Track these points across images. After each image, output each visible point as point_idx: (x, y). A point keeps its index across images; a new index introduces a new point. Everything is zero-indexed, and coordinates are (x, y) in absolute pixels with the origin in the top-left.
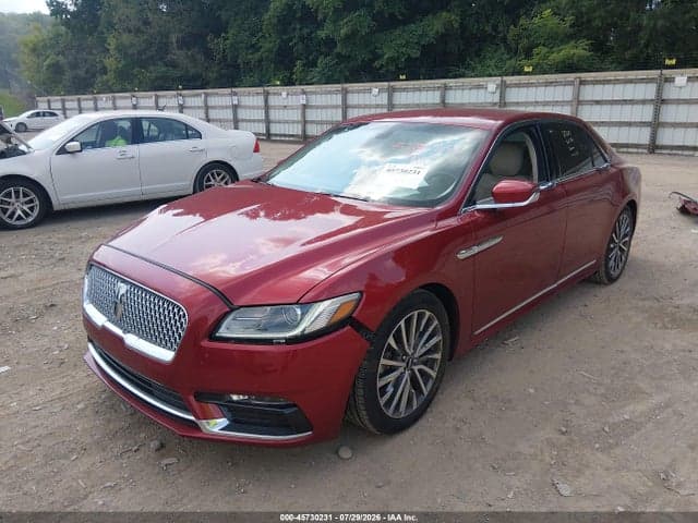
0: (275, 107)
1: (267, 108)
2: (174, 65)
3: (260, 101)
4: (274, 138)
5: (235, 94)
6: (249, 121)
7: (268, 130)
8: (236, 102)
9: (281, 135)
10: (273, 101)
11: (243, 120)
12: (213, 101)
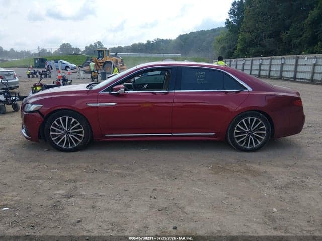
0: (301, 65)
1: (297, 65)
2: (264, 46)
3: (293, 62)
4: (297, 80)
5: (284, 58)
6: (288, 71)
7: (295, 75)
8: (283, 62)
9: (301, 79)
10: (300, 62)
11: (285, 71)
12: (274, 62)
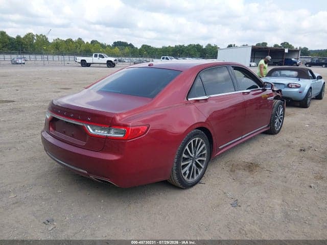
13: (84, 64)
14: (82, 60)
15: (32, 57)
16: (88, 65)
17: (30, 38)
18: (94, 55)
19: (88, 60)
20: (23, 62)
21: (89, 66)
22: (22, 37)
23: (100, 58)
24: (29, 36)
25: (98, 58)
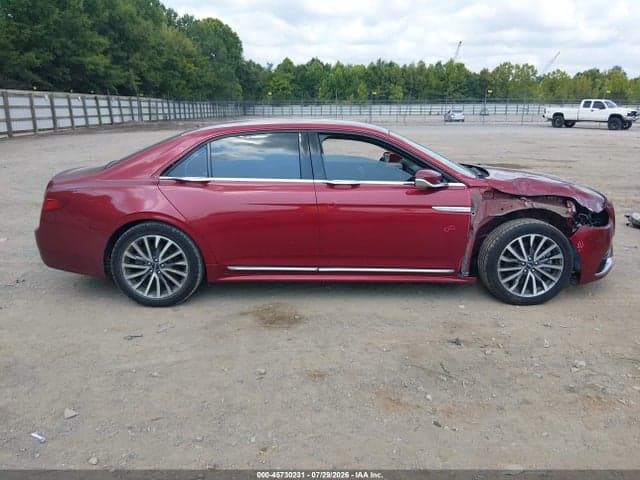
13: (559, 121)
14: (556, 115)
15: (501, 108)
16: (570, 124)
17: (503, 73)
18: (583, 102)
19: (569, 112)
20: (462, 117)
21: (571, 126)
22: (491, 71)
23: (597, 110)
24: (503, 70)
25: (591, 108)
